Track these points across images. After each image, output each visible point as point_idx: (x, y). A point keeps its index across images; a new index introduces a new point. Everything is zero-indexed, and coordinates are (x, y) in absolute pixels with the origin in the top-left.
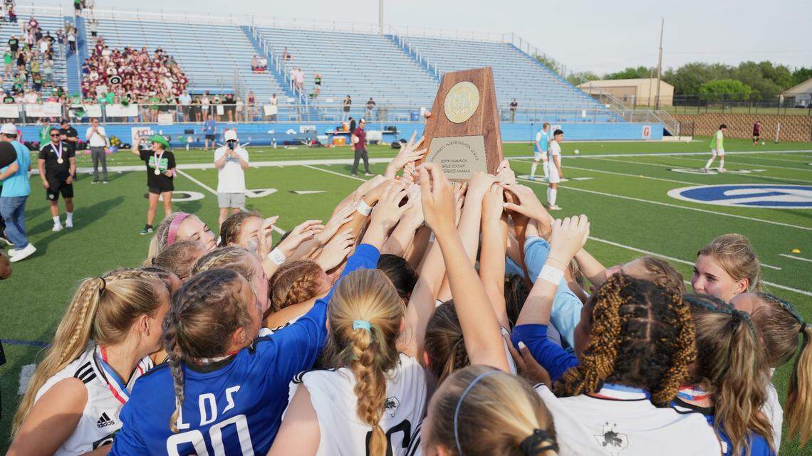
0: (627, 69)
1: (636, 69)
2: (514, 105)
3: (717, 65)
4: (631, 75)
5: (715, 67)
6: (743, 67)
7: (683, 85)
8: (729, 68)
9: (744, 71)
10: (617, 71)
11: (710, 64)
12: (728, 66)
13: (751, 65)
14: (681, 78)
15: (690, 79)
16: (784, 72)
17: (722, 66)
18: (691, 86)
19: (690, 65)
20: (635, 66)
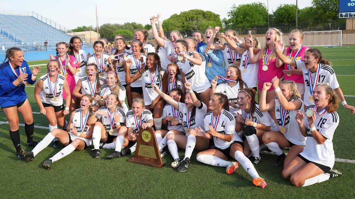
0: (78, 27)
1: (82, 27)
2: (46, 43)
3: (116, 24)
4: (79, 30)
5: (115, 25)
6: (126, 25)
7: (103, 33)
8: (121, 25)
9: (126, 26)
10: (73, 29)
11: (113, 24)
12: (120, 25)
13: (128, 24)
14: (102, 30)
15: (106, 30)
16: (141, 26)
17: (117, 25)
18: (107, 33)
19: (105, 24)
20: (81, 26)
